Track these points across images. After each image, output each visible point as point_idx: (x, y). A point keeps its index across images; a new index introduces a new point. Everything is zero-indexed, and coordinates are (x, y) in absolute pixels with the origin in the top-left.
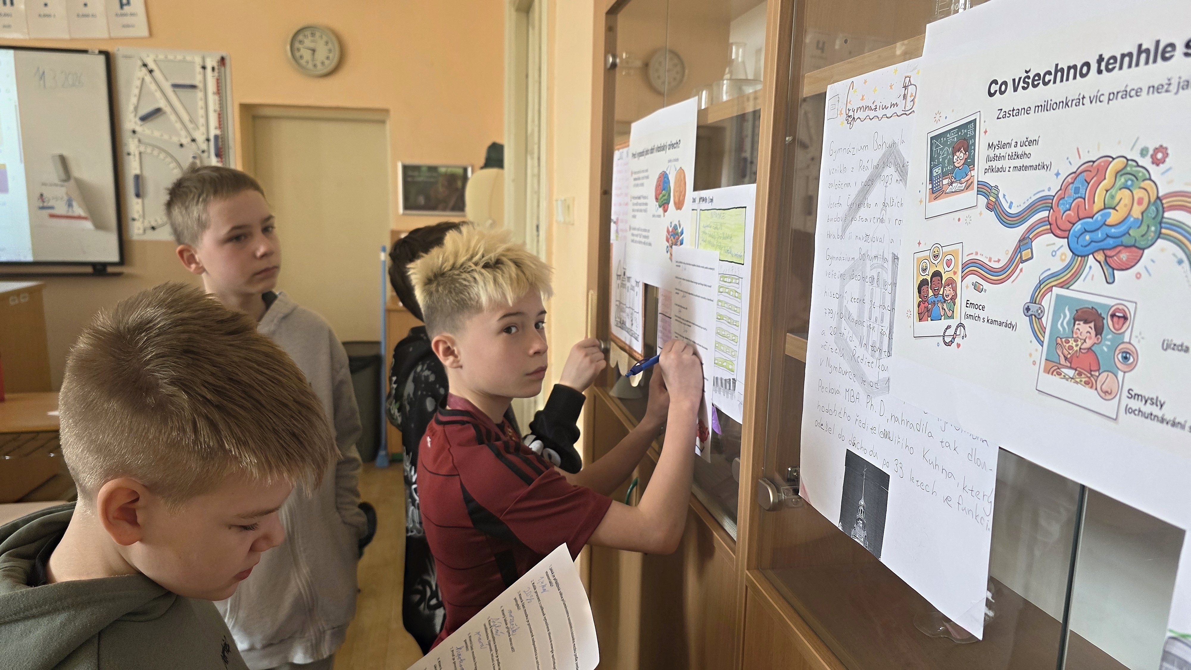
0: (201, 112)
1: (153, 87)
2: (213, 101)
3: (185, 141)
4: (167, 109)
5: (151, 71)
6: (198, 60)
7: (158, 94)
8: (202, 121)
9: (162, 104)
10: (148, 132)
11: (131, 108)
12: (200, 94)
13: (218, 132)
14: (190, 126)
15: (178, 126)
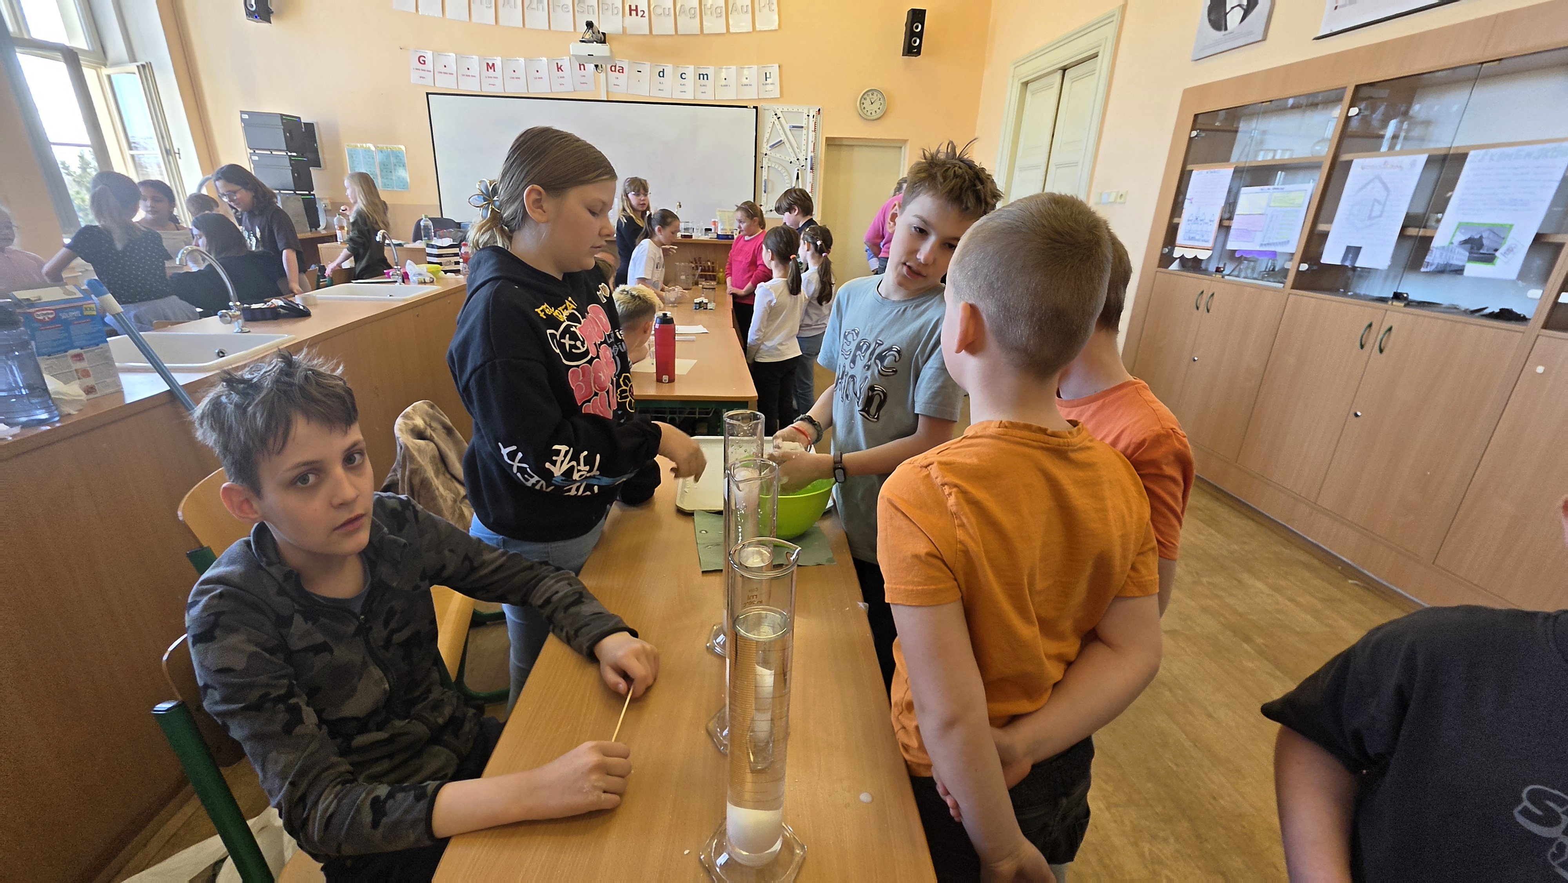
0: (804, 142)
1: (779, 127)
2: (812, 134)
3: (794, 159)
4: (786, 141)
5: (779, 118)
6: (806, 111)
7: (781, 132)
8: (804, 148)
9: (783, 138)
10: (773, 154)
11: (765, 140)
12: (804, 131)
13: (813, 154)
14: (797, 150)
15: (790, 150)
